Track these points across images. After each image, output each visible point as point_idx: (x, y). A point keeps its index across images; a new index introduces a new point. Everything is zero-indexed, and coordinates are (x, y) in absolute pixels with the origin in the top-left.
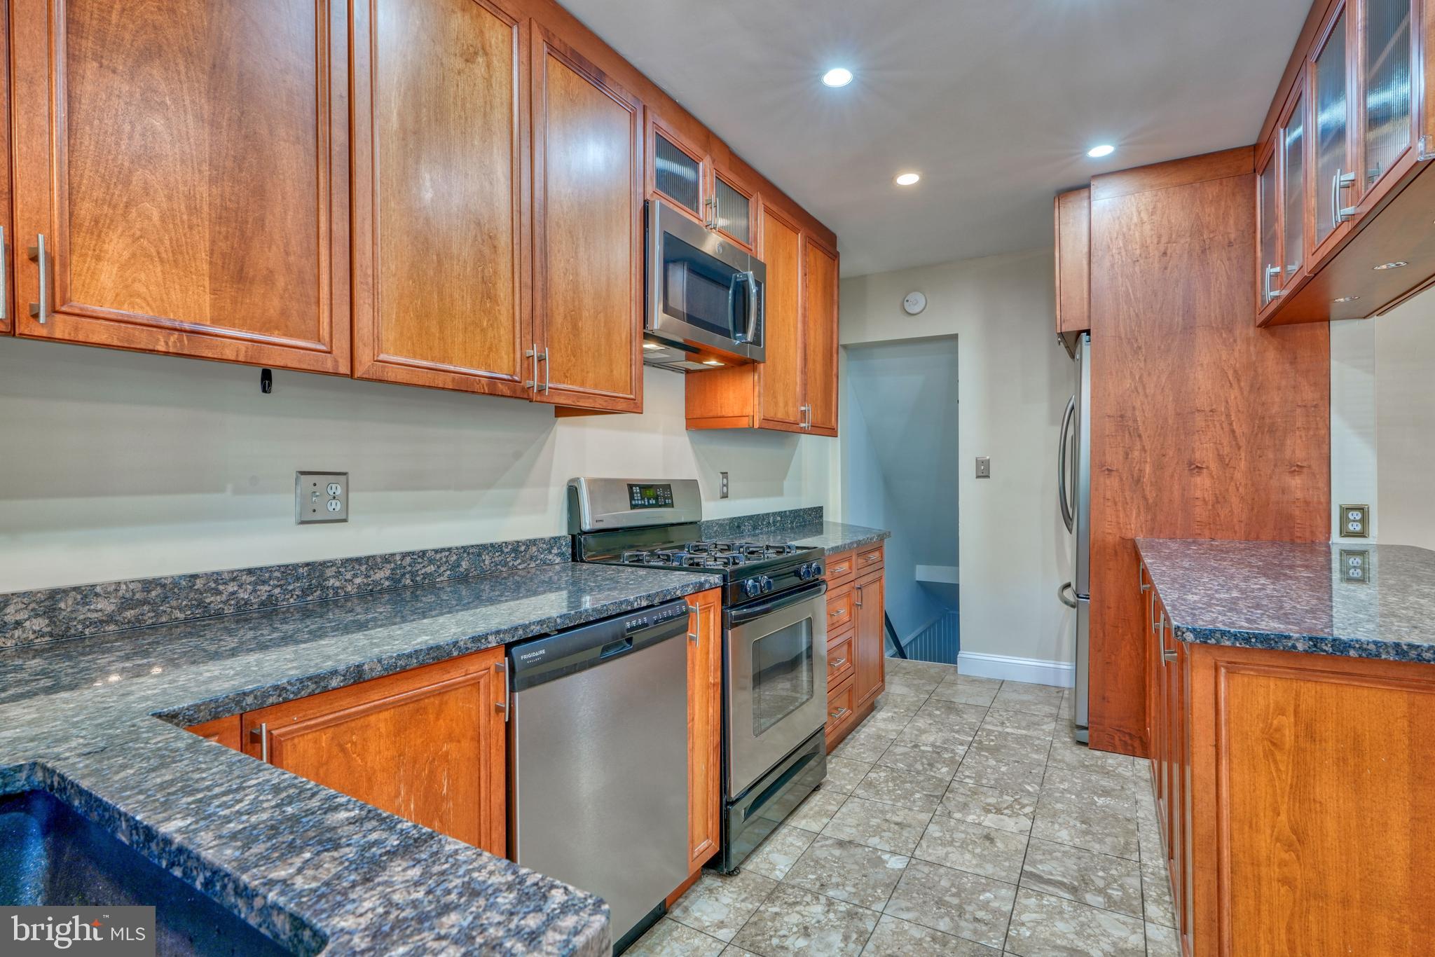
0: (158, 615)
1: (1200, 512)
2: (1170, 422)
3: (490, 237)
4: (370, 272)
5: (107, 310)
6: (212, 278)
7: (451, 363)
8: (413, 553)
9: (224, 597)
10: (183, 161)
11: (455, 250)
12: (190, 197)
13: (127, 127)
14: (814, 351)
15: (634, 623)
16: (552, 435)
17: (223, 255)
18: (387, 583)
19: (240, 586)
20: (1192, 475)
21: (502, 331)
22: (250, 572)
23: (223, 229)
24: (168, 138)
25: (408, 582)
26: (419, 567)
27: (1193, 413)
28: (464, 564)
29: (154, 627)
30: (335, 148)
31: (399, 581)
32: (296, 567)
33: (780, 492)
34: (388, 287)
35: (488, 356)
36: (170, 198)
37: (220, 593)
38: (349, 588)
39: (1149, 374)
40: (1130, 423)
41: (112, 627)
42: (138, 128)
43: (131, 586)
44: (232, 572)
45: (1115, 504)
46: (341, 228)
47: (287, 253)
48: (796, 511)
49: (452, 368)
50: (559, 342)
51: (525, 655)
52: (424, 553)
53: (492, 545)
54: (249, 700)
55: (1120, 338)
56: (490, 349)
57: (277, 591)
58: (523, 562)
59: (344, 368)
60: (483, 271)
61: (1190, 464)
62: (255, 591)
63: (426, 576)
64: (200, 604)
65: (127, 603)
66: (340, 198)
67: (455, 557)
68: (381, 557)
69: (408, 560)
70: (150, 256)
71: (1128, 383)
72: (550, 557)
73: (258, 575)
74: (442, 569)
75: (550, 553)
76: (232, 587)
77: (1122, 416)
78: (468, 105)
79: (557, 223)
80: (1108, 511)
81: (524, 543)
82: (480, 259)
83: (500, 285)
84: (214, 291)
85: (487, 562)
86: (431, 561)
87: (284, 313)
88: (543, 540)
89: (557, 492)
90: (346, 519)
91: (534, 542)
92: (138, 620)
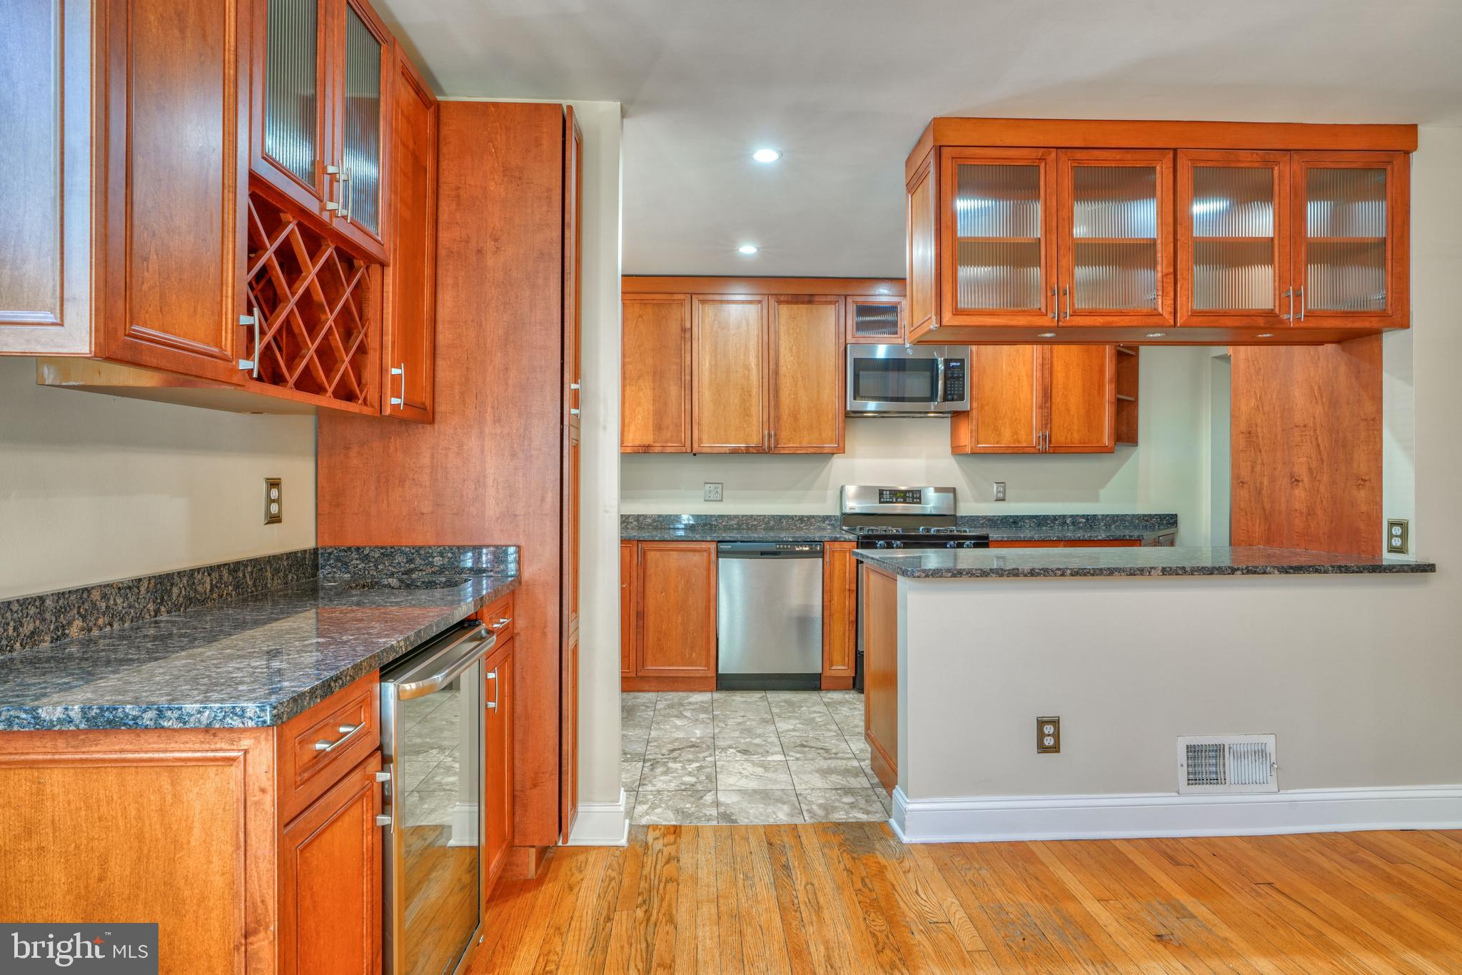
0: (661, 526)
1: (1298, 523)
2: (1279, 437)
3: (748, 392)
4: (697, 418)
5: (630, 445)
6: (653, 430)
7: (729, 443)
8: (747, 516)
10: (647, 402)
11: (731, 402)
12: (648, 410)
13: (635, 398)
15: (782, 546)
16: (829, 464)
17: (656, 424)
18: (736, 526)
20: (1292, 488)
21: (754, 427)
23: (656, 417)
25: (745, 525)
26: (750, 521)
27: (1292, 428)
28: (772, 523)
29: (661, 529)
30: (687, 383)
31: (742, 524)
32: (701, 516)
33: (1096, 499)
34: (705, 422)
35: (745, 438)
38: (721, 526)
39: (1266, 393)
40: (1254, 439)
41: (650, 527)
43: (655, 516)
45: (1246, 514)
46: (688, 407)
47: (672, 419)
49: (729, 445)
50: (786, 426)
51: (724, 546)
52: (752, 516)
53: (787, 516)
56: (748, 436)
58: (806, 525)
59: (689, 451)
60: (744, 406)
61: (1292, 477)
63: (753, 524)
64: (672, 524)
65: (654, 521)
66: (688, 397)
67: (767, 519)
68: (733, 516)
69: (745, 518)
71: (1253, 403)
72: (824, 525)
74: (761, 523)
75: (824, 523)
77: (1250, 433)
78: (738, 345)
79: (785, 376)
80: (1243, 520)
81: (807, 517)
82: (743, 401)
83: (753, 409)
84: (653, 434)
85: (785, 523)
86: (755, 520)
87: (672, 437)
88: (819, 516)
89: (832, 494)
90: (722, 501)
91: (813, 517)
92: (657, 526)
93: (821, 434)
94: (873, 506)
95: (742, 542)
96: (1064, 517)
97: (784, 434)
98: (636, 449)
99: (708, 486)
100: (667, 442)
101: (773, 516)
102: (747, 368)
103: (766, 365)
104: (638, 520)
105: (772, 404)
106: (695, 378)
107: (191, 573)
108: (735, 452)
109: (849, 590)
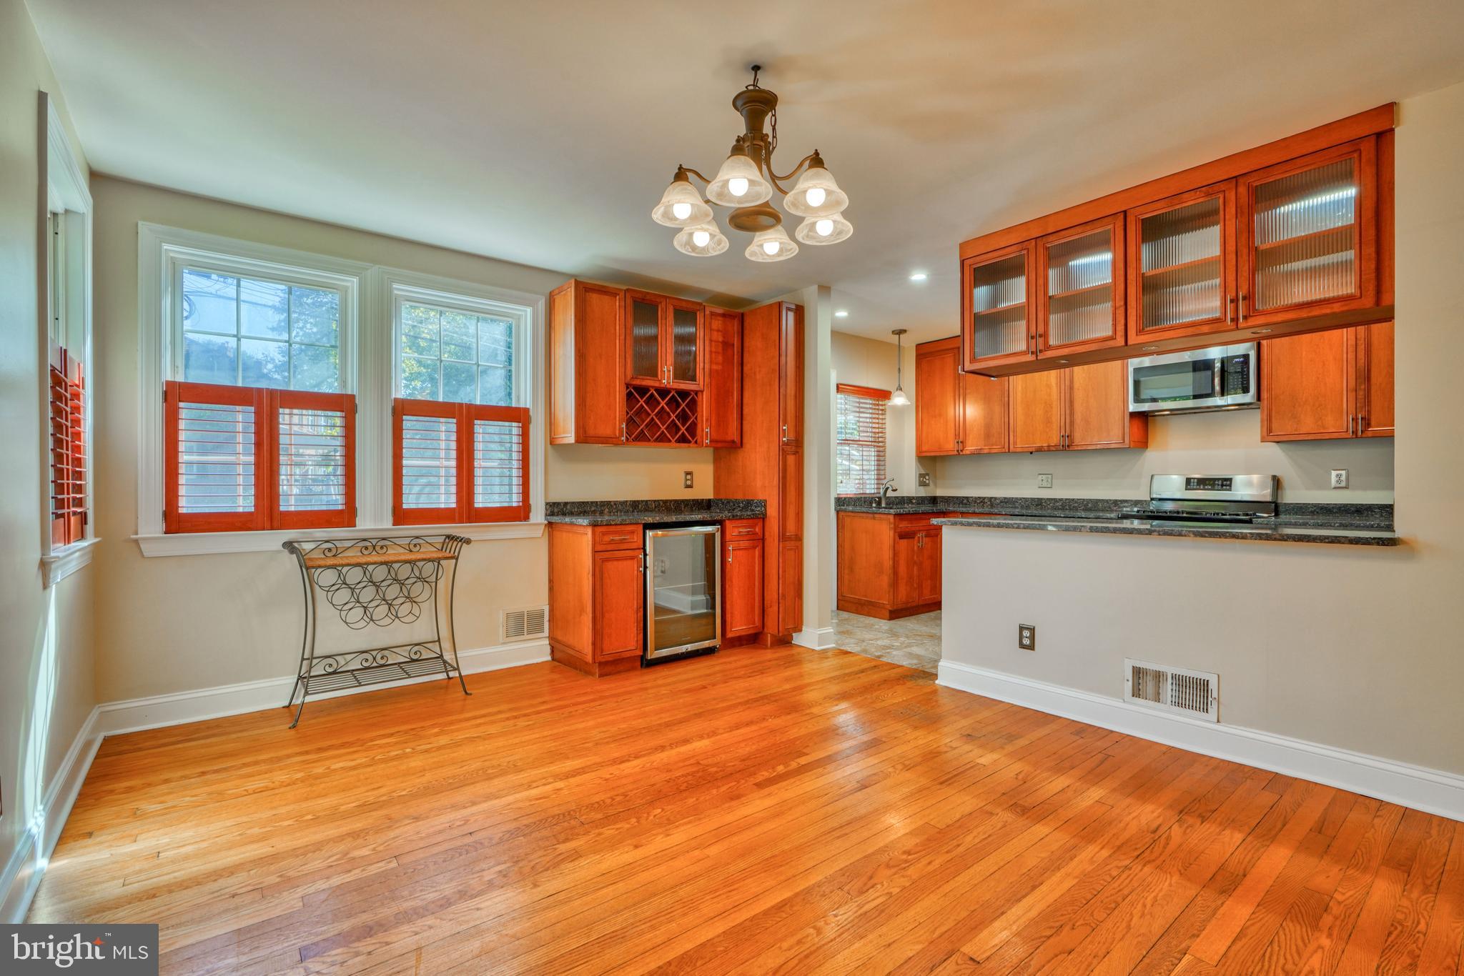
4: (1013, 427)
6: (984, 438)
7: (1036, 444)
8: (1070, 499)
11: (1038, 413)
17: (986, 434)
19: (1022, 502)
21: (1052, 431)
22: (1023, 498)
25: (1068, 507)
26: (1071, 504)
28: (1090, 505)
30: (1005, 402)
31: (1065, 507)
34: (1019, 429)
35: (1048, 439)
37: (1018, 502)
38: (1049, 506)
43: (1003, 499)
46: (1006, 420)
47: (997, 429)
50: (1078, 427)
52: (1073, 500)
53: (1103, 500)
56: (1049, 437)
57: (1030, 504)
58: (1119, 508)
59: (1007, 451)
62: (1025, 503)
63: (1074, 507)
65: (1001, 502)
66: (1006, 413)
67: (1086, 502)
68: (1058, 499)
69: (1068, 501)
70: (975, 437)
74: (1080, 506)
75: (1136, 506)
79: (1078, 389)
81: (1119, 501)
82: (1046, 412)
84: (984, 441)
85: (1100, 506)
86: (1076, 502)
87: (995, 442)
88: (1132, 501)
89: (1147, 480)
90: (1051, 487)
91: (1126, 501)
92: (1004, 506)
93: (1109, 434)
94: (1181, 492)
97: (1078, 435)
98: (973, 451)
99: (1041, 476)
100: (992, 445)
101: (1090, 500)
102: (1049, 386)
103: (1062, 382)
104: (991, 501)
105: (1068, 412)
106: (1011, 399)
107: (647, 501)
108: (1041, 450)
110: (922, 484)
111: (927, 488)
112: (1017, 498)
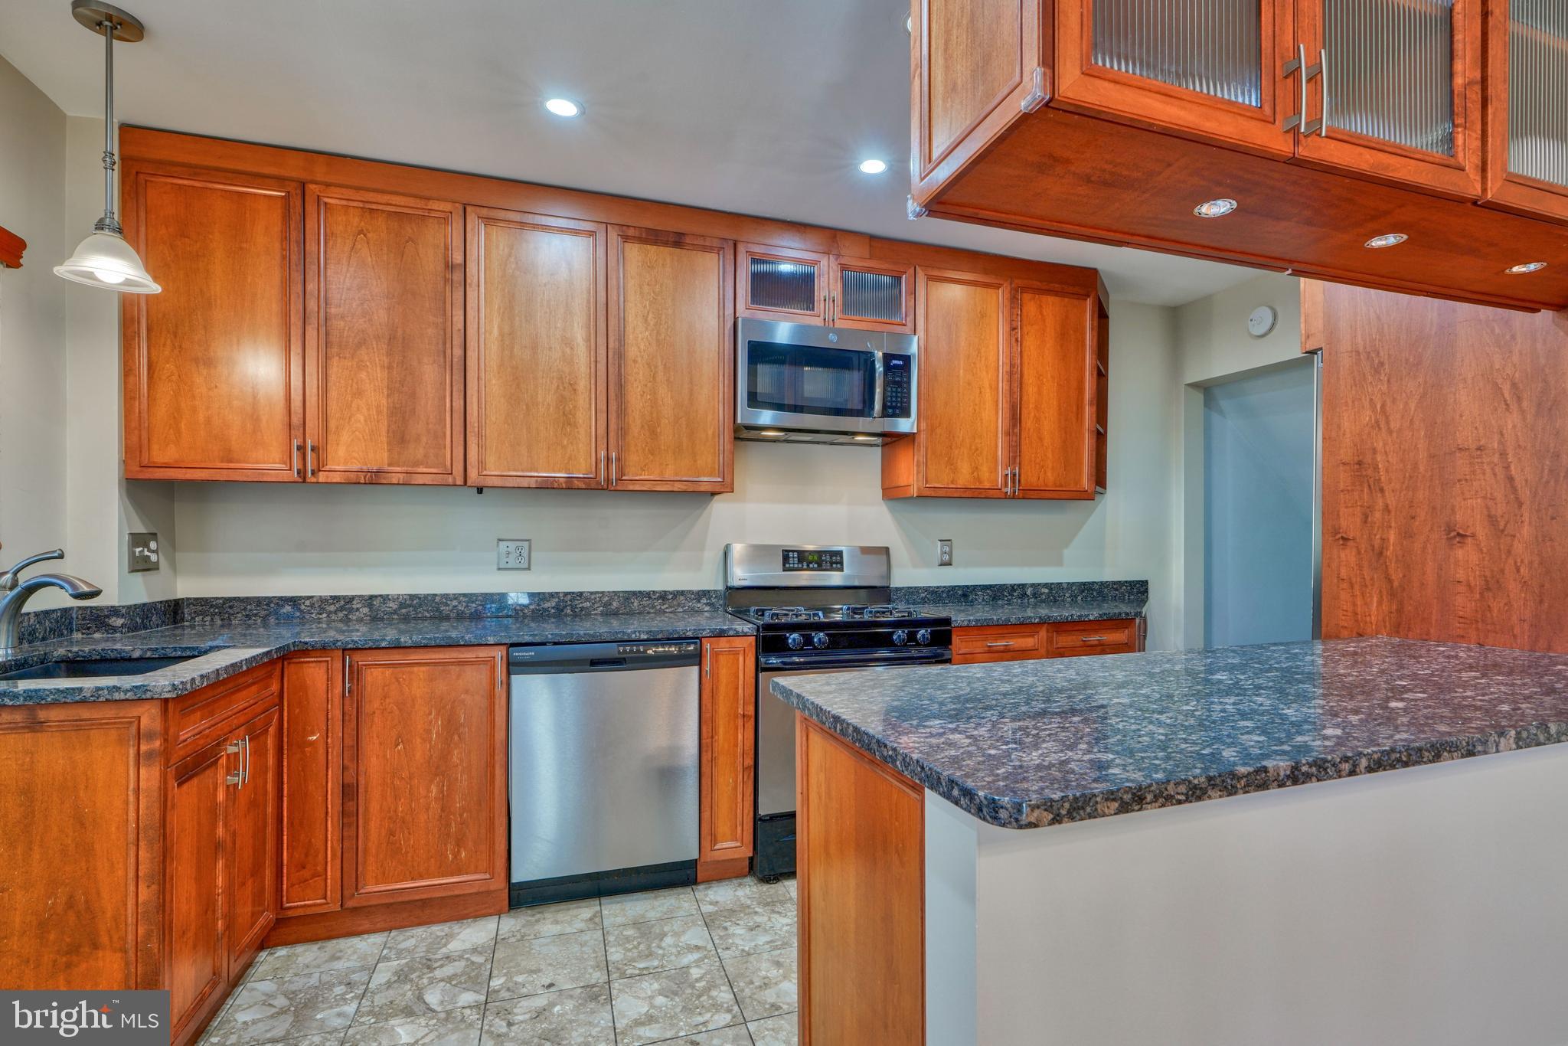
0: (417, 614)
1: (1463, 603)
2: (1422, 469)
3: (571, 384)
4: (476, 425)
6: (389, 443)
7: (537, 471)
8: (573, 593)
9: (451, 608)
10: (375, 390)
11: (540, 399)
12: (378, 406)
13: (350, 381)
14: (1036, 408)
15: (628, 649)
16: (706, 512)
17: (393, 432)
18: (553, 611)
19: (459, 603)
20: (1451, 546)
21: (581, 445)
22: (464, 595)
23: (394, 419)
24: (368, 381)
25: (569, 611)
26: (577, 602)
27: (1452, 453)
28: (615, 604)
29: (415, 619)
30: (455, 360)
31: (562, 610)
32: (492, 595)
33: (1059, 562)
34: (492, 433)
35: (568, 463)
36: (368, 410)
37: (448, 605)
38: (526, 611)
39: (1394, 400)
40: (1370, 472)
41: (396, 617)
42: (355, 380)
43: (405, 597)
44: (455, 594)
45: (1352, 586)
46: (458, 404)
47: (428, 424)
48: (1084, 584)
49: (536, 474)
50: (636, 445)
51: (519, 654)
52: (581, 594)
53: (640, 592)
54: (339, 643)
55: (1358, 353)
56: (570, 458)
57: (480, 608)
58: (670, 607)
59: (460, 481)
60: (564, 408)
61: (1449, 529)
62: (467, 606)
63: (582, 609)
64: (438, 610)
65: (402, 605)
66: (458, 387)
67: (607, 598)
68: (549, 593)
69: (569, 597)
70: (359, 439)
71: (1367, 416)
72: (699, 605)
73: (470, 597)
74: (596, 606)
75: (699, 602)
76: (455, 603)
77: (1360, 463)
78: (553, 303)
79: (635, 361)
80: (1344, 595)
81: (671, 593)
82: (562, 400)
83: (578, 414)
84: (389, 450)
85: (635, 604)
86: (587, 600)
87: (426, 456)
88: (691, 592)
89: (713, 555)
90: (529, 569)
91: (682, 593)
92: (407, 614)
93: (695, 461)
94: (776, 575)
95: (555, 644)
96: (1023, 586)
97: (633, 459)
98: (352, 476)
99: (503, 545)
100: (416, 464)
101: (615, 593)
102: (568, 342)
103: (602, 340)
104: (370, 606)
105: (613, 407)
106: (472, 355)
108: (547, 487)
109: (744, 716)
110: (141, 566)
111: (152, 576)
112: (446, 596)
